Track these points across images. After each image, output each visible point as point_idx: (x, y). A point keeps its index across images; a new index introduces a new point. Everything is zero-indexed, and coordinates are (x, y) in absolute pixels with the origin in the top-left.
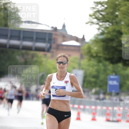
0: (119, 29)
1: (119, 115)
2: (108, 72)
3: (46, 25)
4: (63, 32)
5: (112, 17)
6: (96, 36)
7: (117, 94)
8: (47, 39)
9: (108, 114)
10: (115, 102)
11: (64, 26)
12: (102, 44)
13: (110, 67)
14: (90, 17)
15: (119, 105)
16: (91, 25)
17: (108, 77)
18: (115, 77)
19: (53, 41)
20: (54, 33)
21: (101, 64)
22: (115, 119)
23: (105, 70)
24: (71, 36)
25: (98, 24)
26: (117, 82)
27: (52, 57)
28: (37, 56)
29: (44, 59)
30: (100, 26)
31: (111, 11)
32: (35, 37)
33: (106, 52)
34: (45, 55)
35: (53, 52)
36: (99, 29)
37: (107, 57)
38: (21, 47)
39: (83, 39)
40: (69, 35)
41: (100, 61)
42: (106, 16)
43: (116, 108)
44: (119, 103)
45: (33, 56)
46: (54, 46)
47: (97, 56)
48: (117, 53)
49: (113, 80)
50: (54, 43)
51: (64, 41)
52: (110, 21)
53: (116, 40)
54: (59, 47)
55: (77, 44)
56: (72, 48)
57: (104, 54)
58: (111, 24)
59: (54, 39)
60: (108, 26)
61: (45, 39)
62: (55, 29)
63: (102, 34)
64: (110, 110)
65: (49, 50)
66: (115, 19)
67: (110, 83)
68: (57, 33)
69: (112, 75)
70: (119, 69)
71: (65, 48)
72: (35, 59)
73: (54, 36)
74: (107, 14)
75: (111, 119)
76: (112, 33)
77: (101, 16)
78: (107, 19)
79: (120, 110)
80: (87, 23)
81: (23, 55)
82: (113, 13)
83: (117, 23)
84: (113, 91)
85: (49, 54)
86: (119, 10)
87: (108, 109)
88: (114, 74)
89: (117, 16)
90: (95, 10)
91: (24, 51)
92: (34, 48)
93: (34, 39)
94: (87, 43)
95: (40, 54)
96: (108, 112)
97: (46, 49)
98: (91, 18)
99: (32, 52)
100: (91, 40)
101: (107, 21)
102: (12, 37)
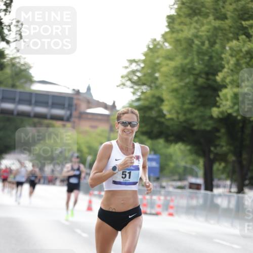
0: (160, 95)
1: (159, 206)
3: (65, 87)
4: (88, 97)
5: (150, 79)
6: (131, 103)
7: (158, 179)
8: (66, 105)
9: (145, 205)
11: (89, 89)
14: (121, 79)
15: (159, 193)
16: (123, 88)
18: (154, 157)
19: (74, 108)
20: (75, 97)
22: (153, 212)
24: (98, 102)
25: (132, 87)
26: (157, 163)
30: (136, 89)
31: (149, 71)
32: (50, 102)
33: (143, 125)
34: (64, 125)
35: (74, 122)
36: (134, 93)
37: (144, 129)
38: (32, 114)
39: (114, 106)
40: (95, 100)
42: (143, 78)
43: (155, 197)
44: (160, 192)
46: (75, 114)
49: (151, 160)
50: (76, 110)
51: (89, 108)
52: (148, 84)
53: (156, 109)
54: (83, 116)
55: (106, 112)
58: (149, 89)
59: (76, 105)
61: (64, 105)
62: (78, 92)
63: (138, 100)
64: (147, 199)
65: (68, 119)
66: (155, 83)
68: (80, 97)
70: (160, 146)
71: (90, 116)
73: (75, 102)
74: (145, 75)
75: (148, 211)
76: (150, 100)
77: (136, 78)
78: (145, 82)
79: (160, 199)
80: (117, 86)
82: (151, 75)
83: (157, 87)
84: (152, 175)
85: (69, 125)
86: (159, 71)
87: (144, 198)
89: (157, 79)
91: (36, 120)
92: (49, 116)
93: (50, 104)
95: (58, 124)
97: (65, 118)
98: (123, 80)
99: (46, 121)
101: (144, 84)
102: (21, 102)
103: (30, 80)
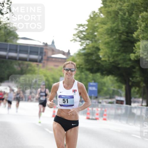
0: (98, 46)
1: (97, 114)
2: (89, 80)
3: (38, 41)
4: (53, 47)
5: (91, 36)
6: (79, 51)
7: (96, 98)
8: (39, 53)
9: (88, 114)
10: (94, 104)
11: (53, 42)
12: (84, 57)
13: (91, 76)
14: (73, 36)
16: (75, 42)
17: (88, 84)
18: (94, 84)
19: (44, 54)
20: (44, 47)
21: (83, 74)
22: (94, 118)
23: (86, 78)
24: (59, 50)
25: (80, 41)
26: (96, 88)
27: (43, 66)
28: (31, 66)
29: (37, 68)
30: (82, 43)
31: (91, 31)
32: (29, 50)
33: (87, 64)
34: (38, 65)
35: (44, 63)
36: (81, 45)
37: (88, 67)
38: (18, 58)
39: (69, 53)
40: (57, 49)
41: (82, 72)
42: (87, 35)
43: (94, 109)
44: (98, 105)
45: (28, 66)
46: (44, 58)
47: (79, 67)
48: (96, 65)
49: (92, 86)
50: (45, 55)
51: (53, 54)
52: (90, 39)
53: (95, 55)
54: (49, 59)
55: (64, 57)
56: (60, 60)
57: (86, 65)
58: (91, 42)
59: (45, 52)
60: (88, 43)
61: (37, 52)
62: (46, 45)
63: (84, 49)
64: (90, 110)
65: (40, 61)
66: (94, 38)
67: (90, 88)
68: (48, 48)
69: (92, 82)
70: (98, 77)
71: (54, 59)
72: (29, 68)
73: (44, 50)
74: (88, 34)
75: (91, 117)
76: (91, 49)
77: (82, 35)
78: (88, 38)
79: (98, 110)
80: (71, 41)
81: (19, 65)
82: (92, 34)
83: (96, 41)
84: (93, 95)
85: (41, 65)
86: (97, 31)
87: (88, 109)
88: (93, 81)
89: (95, 36)
90: (78, 31)
91: (20, 62)
92: (28, 59)
93: (29, 52)
94: (71, 56)
95: (34, 64)
96: (88, 112)
97: (38, 61)
98: (75, 37)
99: (27, 63)
100: (75, 54)
101: (88, 39)
102: (11, 50)
103: (16, 37)
